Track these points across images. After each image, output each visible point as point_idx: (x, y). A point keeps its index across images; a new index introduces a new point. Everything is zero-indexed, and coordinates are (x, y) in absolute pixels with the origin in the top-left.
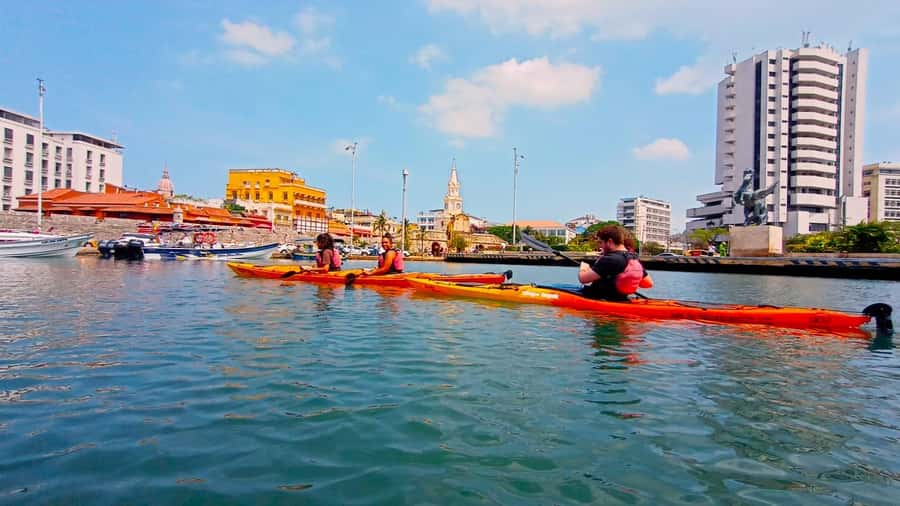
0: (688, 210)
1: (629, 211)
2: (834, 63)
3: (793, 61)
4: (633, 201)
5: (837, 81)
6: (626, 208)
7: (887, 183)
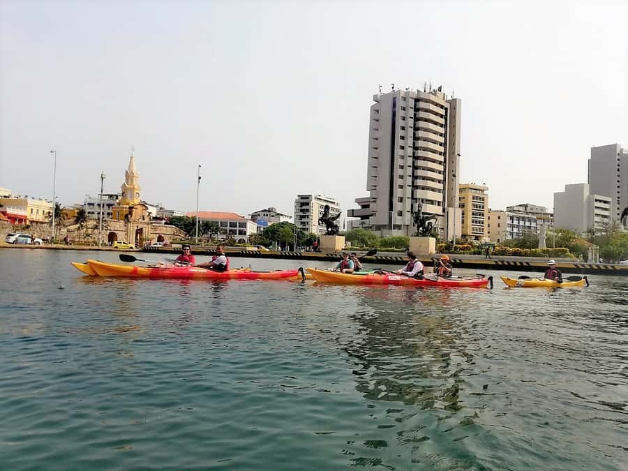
0: (348, 211)
1: (304, 207)
2: (442, 107)
3: (417, 100)
4: (308, 198)
5: (444, 120)
6: (302, 204)
7: (474, 199)
